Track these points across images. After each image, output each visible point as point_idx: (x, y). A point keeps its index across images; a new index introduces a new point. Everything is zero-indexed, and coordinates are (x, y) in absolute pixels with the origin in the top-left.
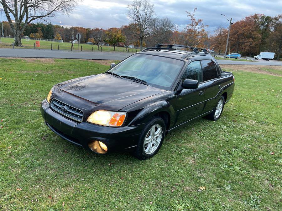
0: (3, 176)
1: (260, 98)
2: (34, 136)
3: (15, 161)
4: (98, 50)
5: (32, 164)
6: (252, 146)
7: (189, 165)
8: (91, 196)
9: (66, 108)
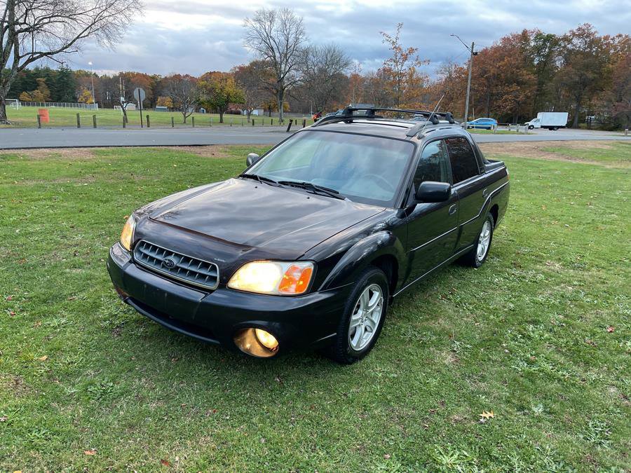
0: (45, 424)
1: (557, 212)
2: (92, 328)
3: (64, 389)
4: (185, 122)
5: (105, 392)
6: (566, 316)
7: (447, 366)
8: (255, 454)
9: (175, 261)
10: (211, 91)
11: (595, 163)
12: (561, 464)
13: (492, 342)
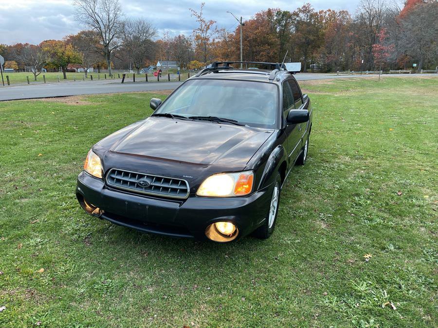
2: (66, 243)
5: (108, 288)
7: (325, 230)
8: (244, 309)
9: (149, 181)
10: (54, 55)
11: (327, 94)
12: (423, 278)
13: (341, 210)
